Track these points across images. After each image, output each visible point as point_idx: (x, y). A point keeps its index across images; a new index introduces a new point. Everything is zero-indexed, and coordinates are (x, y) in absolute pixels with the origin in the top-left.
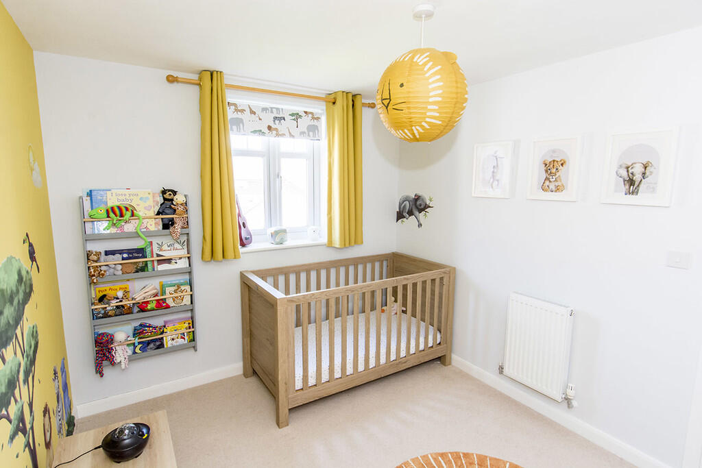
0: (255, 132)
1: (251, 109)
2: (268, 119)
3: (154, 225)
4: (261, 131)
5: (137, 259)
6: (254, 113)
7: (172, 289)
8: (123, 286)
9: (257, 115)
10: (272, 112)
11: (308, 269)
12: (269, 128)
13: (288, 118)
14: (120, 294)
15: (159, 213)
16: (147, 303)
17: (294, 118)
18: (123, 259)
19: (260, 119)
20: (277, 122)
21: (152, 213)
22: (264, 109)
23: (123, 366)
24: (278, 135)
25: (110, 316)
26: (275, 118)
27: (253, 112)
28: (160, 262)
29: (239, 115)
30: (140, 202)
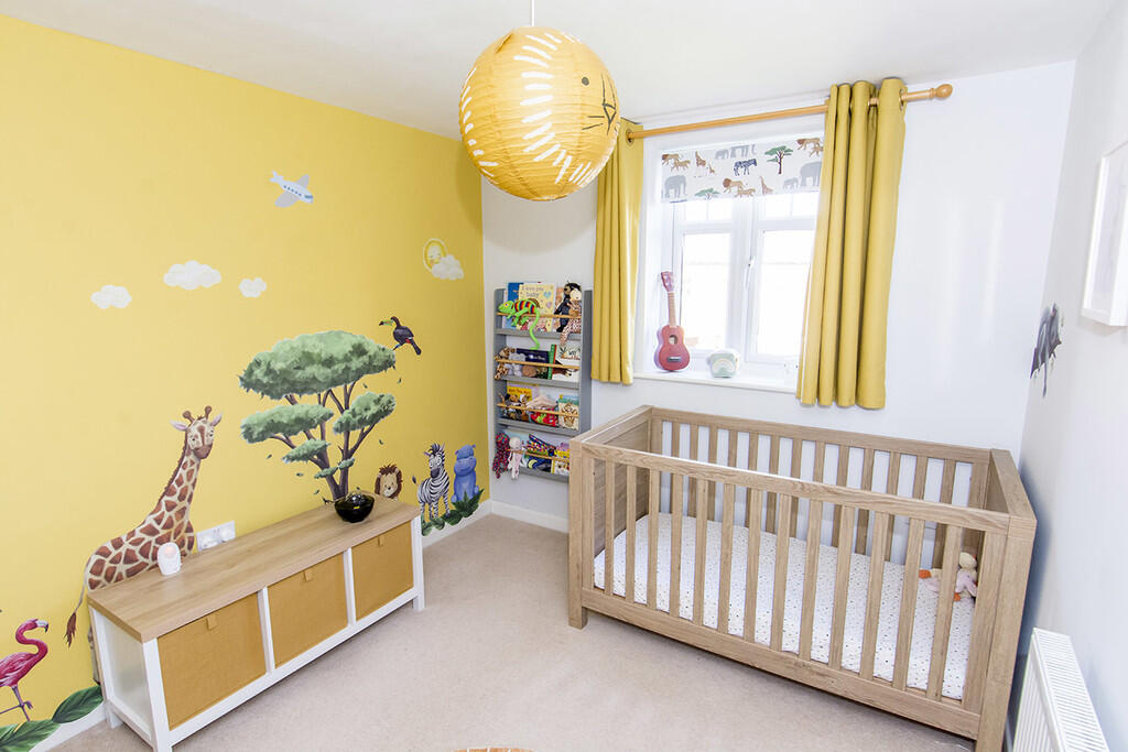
0: (701, 194)
1: (698, 158)
2: (725, 168)
3: (551, 325)
4: (711, 190)
5: (541, 364)
6: (703, 163)
7: (564, 405)
8: (527, 390)
9: (707, 166)
10: (733, 155)
11: (755, 430)
12: (727, 183)
13: (762, 159)
14: (521, 397)
15: (557, 312)
16: (539, 414)
17: (774, 157)
18: (528, 360)
19: (712, 171)
20: (741, 170)
21: (551, 311)
22: (721, 154)
23: (513, 475)
24: (741, 193)
25: (512, 419)
26: (738, 164)
27: (701, 162)
28: (556, 370)
29: (681, 171)
30: (544, 298)
